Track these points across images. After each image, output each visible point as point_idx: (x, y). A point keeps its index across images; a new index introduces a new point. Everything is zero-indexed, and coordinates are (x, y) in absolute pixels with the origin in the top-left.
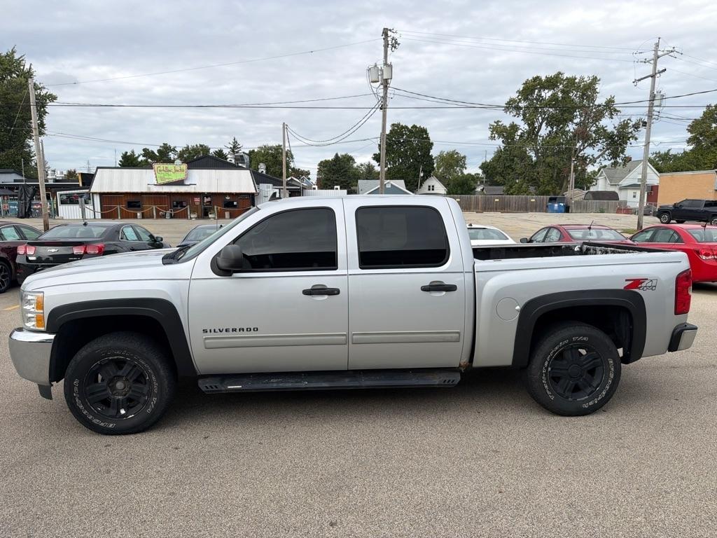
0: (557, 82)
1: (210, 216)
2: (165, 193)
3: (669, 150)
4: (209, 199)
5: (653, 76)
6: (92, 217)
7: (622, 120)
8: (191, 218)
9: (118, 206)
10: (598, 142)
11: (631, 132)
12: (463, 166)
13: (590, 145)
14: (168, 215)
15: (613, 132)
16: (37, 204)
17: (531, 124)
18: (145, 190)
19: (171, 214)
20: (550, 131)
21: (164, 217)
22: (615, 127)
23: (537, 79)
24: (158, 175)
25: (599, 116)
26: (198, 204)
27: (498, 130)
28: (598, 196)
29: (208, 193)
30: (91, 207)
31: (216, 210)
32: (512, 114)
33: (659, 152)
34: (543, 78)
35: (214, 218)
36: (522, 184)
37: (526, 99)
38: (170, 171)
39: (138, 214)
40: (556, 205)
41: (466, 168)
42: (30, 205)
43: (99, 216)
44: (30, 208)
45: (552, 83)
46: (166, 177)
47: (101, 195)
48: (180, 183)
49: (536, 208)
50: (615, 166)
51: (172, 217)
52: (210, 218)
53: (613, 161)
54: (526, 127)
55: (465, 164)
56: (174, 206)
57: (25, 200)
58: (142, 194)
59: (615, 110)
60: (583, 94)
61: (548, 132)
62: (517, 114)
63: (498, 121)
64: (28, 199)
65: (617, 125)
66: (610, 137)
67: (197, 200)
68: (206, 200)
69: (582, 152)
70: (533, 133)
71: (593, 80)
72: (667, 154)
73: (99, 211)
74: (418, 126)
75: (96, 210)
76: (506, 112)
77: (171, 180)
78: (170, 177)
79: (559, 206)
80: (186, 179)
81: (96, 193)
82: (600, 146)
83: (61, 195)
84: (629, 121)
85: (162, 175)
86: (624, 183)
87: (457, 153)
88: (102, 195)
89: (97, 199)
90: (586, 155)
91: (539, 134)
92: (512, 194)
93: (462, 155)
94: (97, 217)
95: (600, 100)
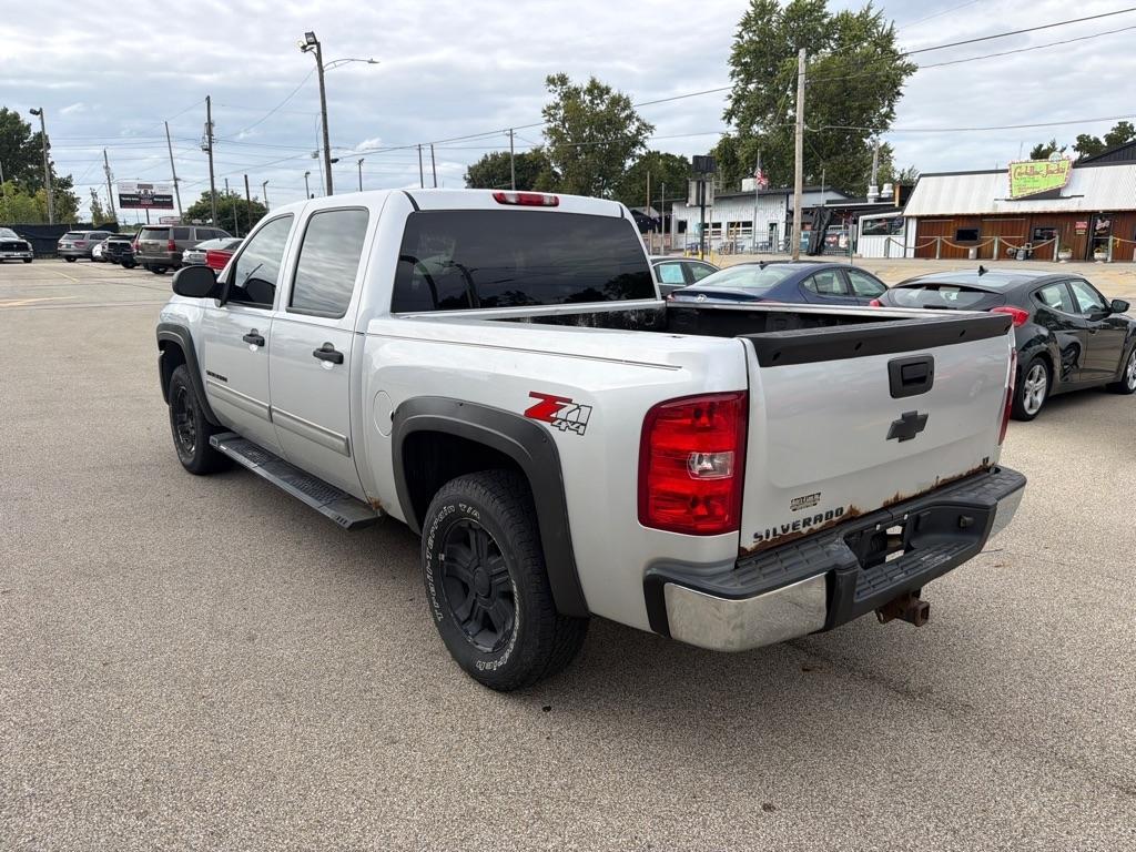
1: (1097, 255)
2: (1022, 215)
4: (1107, 224)
6: (902, 255)
8: (1058, 260)
9: (939, 238)
14: (1021, 253)
16: (832, 235)
18: (987, 210)
19: (1027, 252)
21: (1013, 256)
24: (1014, 180)
26: (1082, 232)
29: (1105, 212)
30: (902, 241)
31: (1110, 243)
35: (1105, 260)
38: (1038, 173)
39: (971, 252)
42: (825, 236)
43: (910, 253)
44: (823, 241)
46: (1029, 185)
47: (919, 218)
48: (1054, 194)
51: (1027, 257)
52: (1095, 260)
56: (1036, 238)
57: (820, 229)
58: (983, 216)
64: (823, 228)
67: (1082, 225)
68: (1100, 225)
73: (913, 245)
75: (908, 245)
77: (1036, 191)
78: (1036, 184)
80: (1066, 186)
81: (911, 217)
83: (865, 222)
85: (1022, 182)
88: (921, 220)
89: (913, 225)
94: (908, 256)
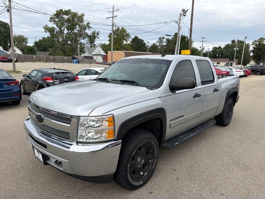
0: (69, 13)
3: (105, 43)
5: (113, 17)
7: (93, 31)
10: (86, 38)
11: (96, 36)
12: (27, 42)
13: (83, 39)
15: (90, 35)
17: (60, 28)
20: (68, 32)
22: (91, 33)
23: (61, 10)
25: (85, 29)
27: (47, 29)
28: (86, 57)
32: (52, 23)
33: (102, 44)
34: (64, 10)
36: (60, 52)
37: (57, 18)
40: (75, 60)
41: (28, 43)
45: (67, 13)
49: (67, 61)
50: (91, 47)
53: (91, 45)
54: (58, 29)
55: (27, 41)
59: (90, 27)
60: (79, 20)
61: (67, 32)
62: (54, 23)
63: (47, 25)
65: (92, 33)
66: (89, 37)
69: (81, 41)
70: (61, 32)
71: (82, 14)
72: (104, 44)
74: (3, 22)
76: (50, 22)
79: (76, 61)
82: (86, 40)
84: (95, 32)
86: (94, 53)
87: (23, 36)
90: (82, 42)
91: (64, 32)
92: (56, 55)
93: (25, 38)
95: (85, 23)
